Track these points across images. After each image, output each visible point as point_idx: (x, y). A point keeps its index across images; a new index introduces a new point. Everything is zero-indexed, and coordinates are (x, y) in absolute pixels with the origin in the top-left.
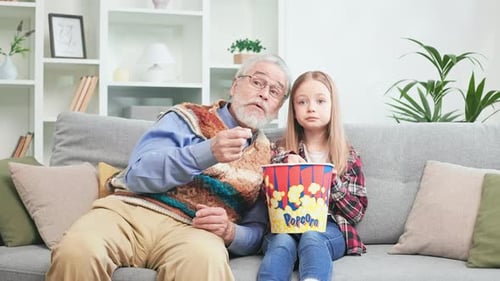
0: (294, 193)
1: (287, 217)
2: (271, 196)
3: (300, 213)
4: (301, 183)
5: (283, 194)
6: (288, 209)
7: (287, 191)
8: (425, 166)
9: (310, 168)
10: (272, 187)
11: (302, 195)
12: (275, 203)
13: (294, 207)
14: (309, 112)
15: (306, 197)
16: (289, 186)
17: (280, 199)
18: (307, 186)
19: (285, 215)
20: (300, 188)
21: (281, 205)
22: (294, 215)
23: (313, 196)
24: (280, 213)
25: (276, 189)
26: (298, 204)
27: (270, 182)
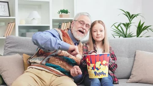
0: (98, 64)
1: (95, 73)
2: (89, 65)
3: (100, 71)
4: (100, 61)
5: (94, 65)
6: (96, 70)
7: (95, 64)
8: (136, 52)
9: (103, 55)
10: (89, 62)
11: (100, 65)
12: (91, 68)
13: (98, 69)
14: (98, 35)
15: (102, 65)
16: (96, 62)
17: (93, 67)
18: (102, 62)
19: (95, 72)
20: (100, 62)
21: (93, 69)
22: (98, 72)
23: (104, 65)
24: (93, 71)
25: (91, 63)
26: (99, 68)
27: (89, 60)
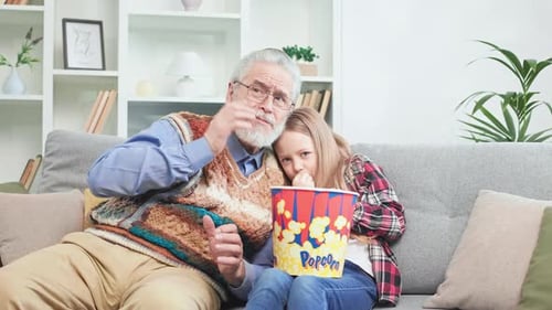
0: (318, 226)
1: (305, 256)
2: (284, 227)
3: (322, 252)
4: (327, 215)
5: (303, 226)
6: (307, 246)
7: (309, 223)
8: (476, 197)
9: (340, 196)
10: (288, 215)
11: (327, 229)
12: (289, 235)
13: (315, 244)
15: (331, 232)
16: (312, 217)
17: (298, 232)
18: (333, 220)
19: (302, 253)
20: (326, 221)
21: (299, 240)
22: (314, 253)
23: (338, 232)
24: (297, 249)
25: (295, 218)
26: (320, 240)
27: (286, 209)
